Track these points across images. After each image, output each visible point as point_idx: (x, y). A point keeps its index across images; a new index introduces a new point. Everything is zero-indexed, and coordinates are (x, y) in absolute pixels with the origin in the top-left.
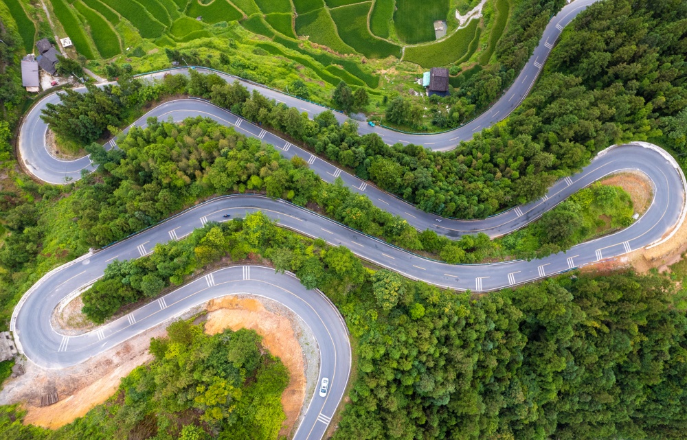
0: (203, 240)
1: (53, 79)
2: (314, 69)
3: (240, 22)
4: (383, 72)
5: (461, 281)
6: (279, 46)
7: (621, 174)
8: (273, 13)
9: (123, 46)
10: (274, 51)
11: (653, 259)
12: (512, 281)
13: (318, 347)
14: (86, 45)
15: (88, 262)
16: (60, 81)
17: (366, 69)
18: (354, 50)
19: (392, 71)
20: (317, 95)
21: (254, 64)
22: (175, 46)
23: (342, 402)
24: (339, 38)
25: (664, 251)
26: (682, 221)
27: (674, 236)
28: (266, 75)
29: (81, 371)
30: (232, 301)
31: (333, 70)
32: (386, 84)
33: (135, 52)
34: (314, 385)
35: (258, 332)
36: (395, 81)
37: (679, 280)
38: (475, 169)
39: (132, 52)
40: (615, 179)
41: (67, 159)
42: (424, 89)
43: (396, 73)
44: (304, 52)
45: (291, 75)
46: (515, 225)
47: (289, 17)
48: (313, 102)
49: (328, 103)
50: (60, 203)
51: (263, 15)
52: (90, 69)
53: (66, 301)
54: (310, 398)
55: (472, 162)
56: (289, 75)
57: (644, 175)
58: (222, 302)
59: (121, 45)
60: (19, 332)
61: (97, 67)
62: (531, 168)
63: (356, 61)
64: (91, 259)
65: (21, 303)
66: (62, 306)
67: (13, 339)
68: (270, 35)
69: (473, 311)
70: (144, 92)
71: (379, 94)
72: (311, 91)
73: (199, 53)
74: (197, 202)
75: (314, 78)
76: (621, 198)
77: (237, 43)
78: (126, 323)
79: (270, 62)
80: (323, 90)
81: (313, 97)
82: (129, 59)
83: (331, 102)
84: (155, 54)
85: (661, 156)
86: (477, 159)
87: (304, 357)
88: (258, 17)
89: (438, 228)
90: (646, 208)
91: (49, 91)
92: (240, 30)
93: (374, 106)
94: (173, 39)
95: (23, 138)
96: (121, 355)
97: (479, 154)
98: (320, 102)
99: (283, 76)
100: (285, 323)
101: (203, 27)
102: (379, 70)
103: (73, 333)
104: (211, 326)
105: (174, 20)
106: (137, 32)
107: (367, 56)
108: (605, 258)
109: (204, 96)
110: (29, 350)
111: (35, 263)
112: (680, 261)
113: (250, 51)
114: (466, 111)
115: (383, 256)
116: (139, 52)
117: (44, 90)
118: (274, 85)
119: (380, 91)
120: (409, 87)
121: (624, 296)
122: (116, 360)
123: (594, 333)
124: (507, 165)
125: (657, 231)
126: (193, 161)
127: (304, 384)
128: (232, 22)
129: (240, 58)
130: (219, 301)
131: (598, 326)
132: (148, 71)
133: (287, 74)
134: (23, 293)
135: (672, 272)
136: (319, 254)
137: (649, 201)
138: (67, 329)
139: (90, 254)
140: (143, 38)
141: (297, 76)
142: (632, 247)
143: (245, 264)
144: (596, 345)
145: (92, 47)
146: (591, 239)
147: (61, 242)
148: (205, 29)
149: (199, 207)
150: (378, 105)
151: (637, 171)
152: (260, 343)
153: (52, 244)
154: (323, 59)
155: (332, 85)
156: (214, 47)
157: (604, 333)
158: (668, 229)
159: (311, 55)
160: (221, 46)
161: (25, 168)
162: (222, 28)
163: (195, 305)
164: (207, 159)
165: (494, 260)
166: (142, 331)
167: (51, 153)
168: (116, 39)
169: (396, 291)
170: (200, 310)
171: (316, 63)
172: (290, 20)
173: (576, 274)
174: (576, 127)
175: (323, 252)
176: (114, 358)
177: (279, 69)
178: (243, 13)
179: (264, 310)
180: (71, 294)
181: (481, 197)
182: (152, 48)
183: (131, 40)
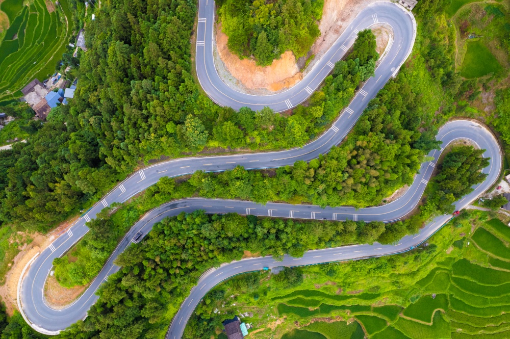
0: (324, 104)
1: (502, 191)
2: (328, 296)
3: (403, 308)
4: (278, 322)
5: (155, 171)
6: (363, 303)
7: (71, 302)
8: (383, 330)
9: (473, 244)
10: (366, 296)
11: (32, 247)
12: (122, 187)
13: (223, 81)
14: (499, 230)
15: (392, 70)
16: (497, 192)
17: (292, 317)
18: (308, 330)
19: (273, 325)
20: (315, 273)
21: (372, 274)
22: (438, 263)
23: (194, 57)
24: (324, 334)
25: (26, 257)
26: (19, 285)
27: (21, 271)
28: (359, 269)
29: (356, 9)
30: (289, 84)
31: (315, 303)
32: (272, 311)
33: (462, 244)
34: (215, 59)
35: (261, 67)
36: (267, 317)
37: (12, 244)
38: (177, 259)
39: (464, 242)
40: (75, 295)
41: (456, 141)
42: (242, 321)
43: (269, 326)
44: (343, 307)
45: (342, 280)
46: (134, 231)
47: (370, 333)
48: (315, 265)
49: (304, 270)
50: (437, 105)
51: (390, 323)
52: (483, 212)
53: (390, 42)
54: (214, 51)
55: (181, 264)
56: (343, 279)
57: (55, 308)
58: (294, 81)
59: (475, 244)
60: (405, 13)
61: (480, 216)
62: (136, 271)
63: (302, 320)
64: (392, 73)
65: (415, 29)
66: (391, 39)
67: (406, 8)
68: (376, 310)
69: (138, 149)
70: (431, 206)
71: (273, 299)
72: (320, 274)
73: (415, 263)
74: (346, 138)
75: (325, 288)
76: (66, 279)
77: (395, 288)
78: (346, 44)
79: (363, 284)
80: (313, 281)
81: (317, 269)
82: (463, 236)
83: (302, 272)
84: (447, 248)
85: (46, 329)
86: (179, 268)
87: (229, 72)
88: (392, 320)
89: (186, 206)
90: (47, 283)
91: (498, 181)
92: (398, 301)
93: (271, 286)
94: (442, 269)
95: (494, 141)
96: (338, 27)
97: (177, 271)
98: (309, 267)
99: (347, 276)
100: (249, 85)
101: (427, 289)
102: (283, 322)
103: (374, 26)
104: (290, 58)
105: (451, 285)
106: (471, 260)
107: (297, 331)
108: (65, 233)
109: (390, 224)
110: (393, 7)
111: (423, 55)
112: (13, 258)
113: (382, 287)
114: (202, 307)
115: (211, 163)
116: (459, 244)
117: (502, 181)
118: (349, 264)
119: (273, 303)
120: (254, 318)
121: (45, 208)
122: (340, 23)
123: (57, 179)
124: (154, 269)
125: (34, 269)
126: (362, 159)
127: (221, 57)
128: (408, 305)
129: (385, 275)
130: (297, 81)
131: (56, 184)
132: (441, 229)
133: (345, 279)
134: (418, 35)
135: (18, 247)
136: (250, 138)
137: (46, 290)
138: (379, 27)
139: (394, 75)
140: (464, 259)
141: (337, 280)
142: (49, 249)
143: (292, 109)
144: (54, 173)
145: (493, 231)
146: (79, 241)
147: (417, 76)
148: (423, 288)
149: (344, 136)
150: (269, 288)
151: (59, 309)
152: (256, 61)
153: (422, 73)
154: (327, 309)
155: (310, 289)
156: (408, 275)
157: (51, 182)
158: (27, 275)
159: (337, 308)
160: (404, 279)
161: (478, 123)
162: (413, 296)
163: (310, 72)
164: (355, 165)
165: (139, 194)
166: (334, 44)
167: (469, 140)
168: (481, 246)
169: (187, 127)
170: (306, 71)
171: (329, 302)
172: (368, 331)
173: (81, 213)
174: (113, 315)
175: (248, 141)
176: (342, 23)
177: (352, 280)
178: (405, 317)
179: (266, 88)
180: (390, 47)
181: (163, 236)
182: (452, 253)
183: (470, 251)
